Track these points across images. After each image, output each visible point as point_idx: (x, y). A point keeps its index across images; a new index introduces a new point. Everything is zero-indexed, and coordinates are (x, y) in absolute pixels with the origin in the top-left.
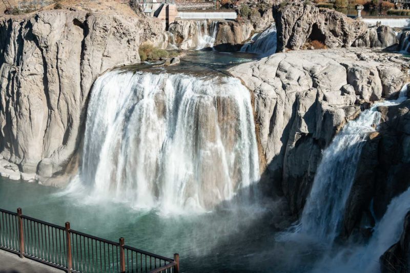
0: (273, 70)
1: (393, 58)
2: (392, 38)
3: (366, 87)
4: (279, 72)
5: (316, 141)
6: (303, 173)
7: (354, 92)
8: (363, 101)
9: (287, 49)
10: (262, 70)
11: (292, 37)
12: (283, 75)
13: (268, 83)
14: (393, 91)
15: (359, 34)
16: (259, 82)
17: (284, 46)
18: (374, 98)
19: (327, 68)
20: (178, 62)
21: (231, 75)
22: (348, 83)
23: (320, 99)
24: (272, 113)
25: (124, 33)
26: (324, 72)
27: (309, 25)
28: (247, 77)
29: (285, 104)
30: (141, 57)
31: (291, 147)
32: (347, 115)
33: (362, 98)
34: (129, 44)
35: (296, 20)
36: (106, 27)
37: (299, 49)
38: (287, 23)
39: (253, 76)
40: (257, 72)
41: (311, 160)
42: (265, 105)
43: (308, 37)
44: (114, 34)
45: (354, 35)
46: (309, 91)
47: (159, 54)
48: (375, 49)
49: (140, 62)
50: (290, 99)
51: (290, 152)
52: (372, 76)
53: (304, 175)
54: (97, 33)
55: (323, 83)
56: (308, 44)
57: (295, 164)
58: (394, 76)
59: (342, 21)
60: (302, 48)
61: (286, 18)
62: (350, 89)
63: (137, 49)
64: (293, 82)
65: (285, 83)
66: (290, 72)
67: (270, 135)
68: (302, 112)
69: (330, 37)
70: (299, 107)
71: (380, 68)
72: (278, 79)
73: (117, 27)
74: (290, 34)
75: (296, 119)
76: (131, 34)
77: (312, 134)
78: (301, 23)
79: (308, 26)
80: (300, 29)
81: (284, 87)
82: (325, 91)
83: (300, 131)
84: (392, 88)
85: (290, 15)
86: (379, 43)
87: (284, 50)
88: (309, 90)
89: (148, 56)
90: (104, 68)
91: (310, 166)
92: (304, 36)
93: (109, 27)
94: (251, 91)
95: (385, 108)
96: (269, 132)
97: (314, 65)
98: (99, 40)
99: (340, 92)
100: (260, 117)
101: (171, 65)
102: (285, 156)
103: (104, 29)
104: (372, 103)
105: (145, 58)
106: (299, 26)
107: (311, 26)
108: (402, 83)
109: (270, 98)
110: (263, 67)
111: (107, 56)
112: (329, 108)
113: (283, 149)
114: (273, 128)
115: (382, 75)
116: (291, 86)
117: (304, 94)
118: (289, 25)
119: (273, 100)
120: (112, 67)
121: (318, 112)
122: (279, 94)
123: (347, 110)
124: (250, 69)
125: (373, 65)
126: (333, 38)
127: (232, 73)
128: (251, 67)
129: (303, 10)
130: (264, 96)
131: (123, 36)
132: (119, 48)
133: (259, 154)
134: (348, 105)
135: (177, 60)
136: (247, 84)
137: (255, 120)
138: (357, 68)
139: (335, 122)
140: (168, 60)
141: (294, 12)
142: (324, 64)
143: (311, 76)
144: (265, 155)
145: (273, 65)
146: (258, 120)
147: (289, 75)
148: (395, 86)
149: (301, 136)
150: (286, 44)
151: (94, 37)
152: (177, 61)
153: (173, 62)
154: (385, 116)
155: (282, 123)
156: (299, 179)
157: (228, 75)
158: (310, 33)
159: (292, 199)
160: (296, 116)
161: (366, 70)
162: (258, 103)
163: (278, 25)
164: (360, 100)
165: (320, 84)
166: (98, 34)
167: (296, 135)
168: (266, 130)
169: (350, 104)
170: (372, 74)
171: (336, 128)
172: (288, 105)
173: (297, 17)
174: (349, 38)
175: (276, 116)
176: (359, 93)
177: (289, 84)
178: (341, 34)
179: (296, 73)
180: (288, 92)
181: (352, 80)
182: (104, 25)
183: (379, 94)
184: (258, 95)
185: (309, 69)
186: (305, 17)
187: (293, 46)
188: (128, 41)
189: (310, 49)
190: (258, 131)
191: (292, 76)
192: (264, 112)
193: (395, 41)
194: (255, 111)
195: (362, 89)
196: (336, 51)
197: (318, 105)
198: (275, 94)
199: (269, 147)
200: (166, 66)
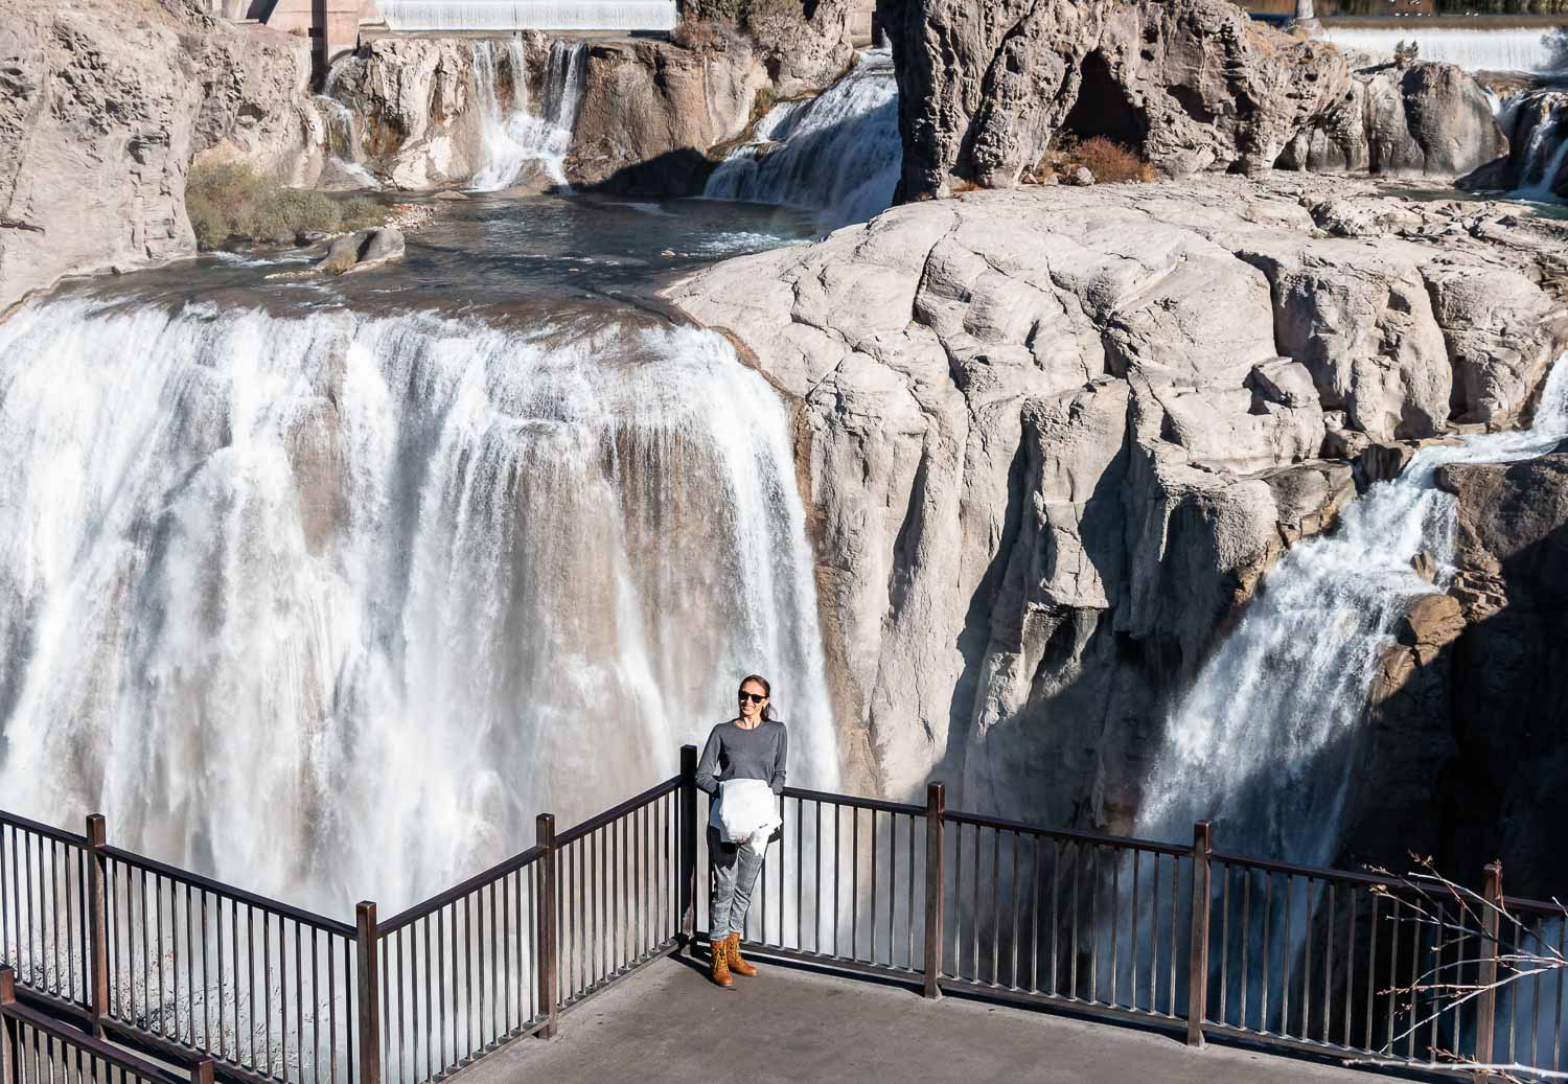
0: (896, 292)
1: (1490, 226)
2: (1473, 124)
3: (1371, 373)
4: (927, 300)
5: (1129, 649)
7: (1315, 395)
8: (1362, 442)
9: (959, 182)
10: (844, 289)
11: (980, 124)
12: (952, 315)
13: (878, 355)
15: (1312, 106)
16: (829, 352)
17: (943, 171)
18: (1414, 425)
19: (1173, 276)
20: (398, 254)
21: (685, 320)
22: (1282, 351)
23: (1149, 430)
24: (901, 509)
25: (111, 107)
26: (1160, 296)
27: (1068, 59)
28: (766, 327)
29: (968, 460)
30: (200, 228)
31: (1001, 680)
32: (1285, 513)
33: (1352, 424)
34: (139, 159)
35: (998, 33)
36: (17, 72)
37: (1015, 182)
38: (956, 49)
39: (796, 319)
40: (816, 303)
42: (866, 470)
43: (1062, 119)
44: (59, 110)
45: (1291, 109)
46: (1088, 397)
47: (293, 210)
48: (1392, 178)
49: (194, 256)
50: (994, 439)
52: (1399, 316)
55: (1156, 350)
56: (1058, 157)
58: (1505, 315)
59: (1227, 41)
60: (1033, 176)
61: (947, 23)
62: (1294, 379)
63: (178, 185)
64: (1007, 350)
65: (960, 356)
66: (988, 301)
67: (892, 620)
68: (1056, 502)
69: (1169, 121)
70: (1040, 475)
71: (1435, 273)
72: (926, 334)
73: (72, 71)
74: (973, 107)
75: (1026, 536)
76: (151, 109)
78: (1027, 50)
79: (1061, 65)
80: (1022, 82)
81: (960, 376)
82: (1166, 393)
83: (1048, 600)
84: (1502, 371)
85: (971, 10)
86: (1413, 150)
87: (944, 190)
88: (1090, 388)
89: (234, 224)
91: (1102, 774)
92: (1041, 118)
93: (32, 73)
94: (788, 396)
95: (1475, 472)
96: (887, 606)
97: (1104, 261)
99: (1245, 399)
100: (839, 531)
101: (362, 267)
103: (8, 84)
104: (1406, 450)
105: (220, 232)
106: (1014, 66)
107: (1077, 63)
108: (1546, 349)
109: (892, 430)
110: (845, 276)
111: (23, 226)
112: (1194, 478)
114: (910, 582)
115: (1448, 308)
116: (997, 368)
117: (1066, 405)
118: (965, 59)
119: (906, 441)
120: (49, 285)
121: (1139, 501)
122: (934, 413)
123: (1286, 487)
124: (781, 284)
125: (1405, 260)
126: (1186, 126)
127: (687, 306)
128: (784, 274)
130: (857, 423)
131: (106, 118)
132: (88, 184)
133: (838, 722)
134: (1286, 463)
135: (394, 244)
136: (766, 364)
137: (814, 548)
138: (1322, 274)
139: (1228, 550)
140: (348, 243)
142: (1157, 256)
143: (1098, 319)
144: (872, 726)
145: (898, 264)
146: (831, 549)
147: (982, 313)
148: (1516, 361)
149: (1052, 622)
150: (953, 158)
152: (390, 251)
153: (373, 251)
154: (1476, 514)
155: (956, 558)
157: (671, 317)
158: (1071, 103)
160: (1027, 526)
161: (1368, 287)
162: (827, 461)
163: (911, 69)
164: (1345, 434)
165: (1145, 360)
167: (1027, 617)
168: (871, 598)
169: (1296, 459)
170: (1398, 302)
171: (1233, 579)
172: (980, 469)
173: (1003, 19)
174: (1266, 124)
175: (921, 520)
176: (1341, 404)
177: (983, 360)
178: (1227, 106)
179: (1016, 305)
180: (981, 400)
181: (1302, 335)
182: (10, 64)
183: (1438, 406)
184: (828, 418)
185: (1083, 285)
186: (1045, 19)
187: (986, 166)
188: (134, 148)
189: (1074, 181)
190: (832, 604)
191: (998, 318)
192: (865, 506)
193: (1490, 140)
194: (816, 498)
195: (1354, 382)
196: (1203, 192)
197: (1138, 465)
198: (916, 413)
199: (891, 681)
200: (334, 275)
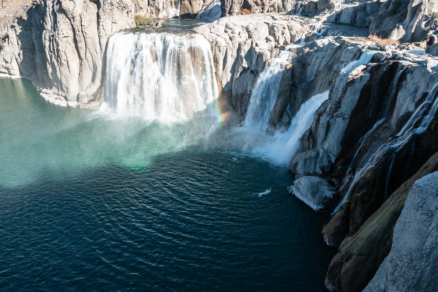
0: (223, 28)
1: (293, 18)
2: (291, 6)
3: (281, 37)
4: (226, 29)
5: (252, 72)
6: (245, 91)
7: (274, 40)
8: (280, 46)
9: (229, 15)
10: (216, 28)
11: (231, 7)
12: (229, 31)
13: (221, 37)
14: (297, 39)
15: (271, 4)
16: (215, 36)
17: (227, 13)
18: (286, 43)
19: (256, 25)
20: (161, 26)
21: (197, 33)
22: (270, 35)
23: (254, 45)
24: (224, 55)
25: (124, 7)
26: (255, 28)
28: (207, 33)
29: (232, 49)
30: (136, 23)
31: (237, 76)
32: (271, 55)
33: (278, 43)
34: (128, 14)
36: (112, 2)
37: (235, 15)
39: (210, 32)
40: (213, 30)
41: (250, 83)
42: (220, 51)
43: (241, 6)
44: (117, 7)
45: (269, 4)
46: (246, 41)
47: (147, 20)
48: (281, 13)
49: (136, 26)
50: (235, 46)
51: (236, 79)
52: (284, 30)
54: (107, 6)
55: (255, 35)
56: (240, 11)
57: (240, 87)
58: (297, 29)
60: (238, 14)
62: (271, 38)
63: (133, 17)
64: (236, 35)
65: (231, 36)
66: (234, 29)
67: (223, 69)
68: (243, 54)
69: (254, 6)
70: (241, 51)
71: (288, 24)
72: (226, 34)
73: (119, 2)
74: (230, 5)
75: (239, 58)
76: (129, 7)
77: (250, 67)
81: (231, 39)
82: (256, 40)
83: (242, 66)
84: (296, 36)
86: (283, 9)
87: (227, 16)
88: (247, 40)
89: (140, 22)
90: (114, 31)
91: (249, 87)
92: (238, 6)
93: (114, 3)
94: (210, 42)
95: (294, 49)
96: (223, 68)
97: (248, 24)
98: (108, 12)
99: (265, 40)
100: (217, 59)
101: (157, 27)
102: (233, 82)
103: (111, 4)
104: (286, 46)
105: (139, 23)
108: (302, 33)
109: (223, 46)
110: (216, 26)
111: (114, 23)
112: (260, 51)
113: (232, 78)
114: (225, 65)
115: (290, 29)
116: (235, 38)
117: (244, 43)
119: (225, 47)
120: (118, 30)
121: (253, 54)
122: (228, 43)
123: (271, 51)
125: (285, 23)
126: (256, 7)
127: (197, 31)
128: (209, 27)
130: (219, 45)
131: (124, 9)
132: (122, 17)
133: (217, 82)
136: (207, 38)
137: (214, 61)
138: (274, 25)
139: (264, 60)
140: (155, 24)
142: (254, 23)
143: (247, 31)
144: (221, 82)
145: (223, 25)
146: (216, 61)
147: (233, 31)
148: (298, 35)
149: (243, 69)
150: (228, 12)
151: (105, 10)
152: (160, 25)
153: (158, 25)
154: (294, 54)
155: (231, 61)
156: (243, 95)
157: (195, 32)
158: (242, 4)
159: (239, 107)
160: (239, 57)
161: (280, 26)
162: (215, 50)
164: (278, 45)
165: (253, 36)
166: (107, 8)
167: (240, 68)
168: (221, 67)
169: (272, 48)
170: (284, 28)
171: (265, 63)
172: (234, 50)
174: (266, 6)
175: (227, 57)
176: (277, 41)
177: (234, 37)
178: (261, 4)
179: (237, 30)
180: (233, 42)
181: (272, 32)
182: (111, 1)
183: (289, 41)
184: (215, 45)
185: (245, 27)
187: (232, 12)
188: (127, 12)
189: (243, 14)
190: (216, 67)
191: (235, 31)
192: (220, 55)
193: (293, 8)
194: (214, 55)
195: (279, 38)
196: (258, 15)
197: (253, 49)
198: (226, 44)
199: (223, 77)
200: (153, 28)
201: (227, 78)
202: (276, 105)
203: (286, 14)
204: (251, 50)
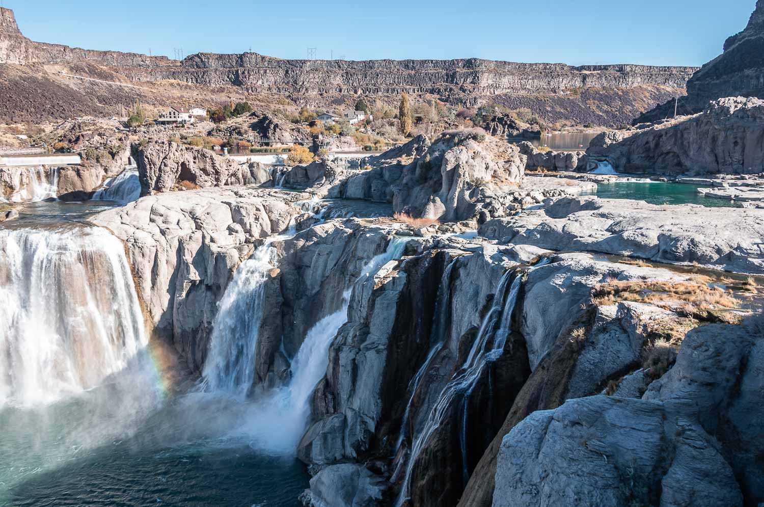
0: (145, 216)
1: (272, 193)
2: (264, 174)
3: (254, 225)
4: (153, 217)
5: (209, 288)
6: (199, 324)
7: (243, 230)
8: (253, 239)
9: (155, 191)
10: (133, 215)
11: (159, 178)
13: (143, 230)
14: (282, 227)
15: (231, 172)
16: (131, 230)
17: (151, 188)
18: (264, 234)
19: (208, 207)
20: (17, 216)
21: (95, 225)
22: (234, 222)
23: (207, 241)
24: (152, 263)
26: (206, 212)
27: (177, 163)
28: (115, 224)
29: (167, 251)
31: (180, 298)
32: (240, 255)
33: (251, 235)
35: (161, 159)
37: (168, 191)
38: (152, 163)
39: (122, 223)
40: (126, 219)
41: (207, 308)
42: (143, 255)
43: (177, 177)
45: (227, 172)
46: (193, 235)
48: (249, 186)
50: (172, 246)
51: (180, 304)
52: (258, 212)
53: (200, 326)
55: (207, 223)
56: (177, 185)
57: (188, 316)
58: (280, 210)
59: (212, 159)
60: (172, 189)
61: (149, 157)
62: (237, 227)
64: (173, 226)
65: (162, 228)
66: (167, 216)
67: (153, 288)
68: (188, 258)
69: (201, 176)
70: (184, 252)
71: (264, 203)
72: (154, 224)
74: (157, 175)
75: (182, 266)
77: (204, 280)
78: (169, 162)
79: (176, 165)
80: (168, 169)
81: (163, 233)
82: (210, 232)
83: (189, 279)
84: (281, 222)
85: (154, 154)
86: (253, 180)
87: (152, 193)
88: (193, 233)
91: (205, 315)
92: (172, 176)
94: (122, 240)
95: (279, 242)
96: (151, 285)
97: (192, 206)
99: (227, 232)
100: (138, 269)
102: (174, 310)
104: (264, 240)
106: (165, 165)
107: (180, 164)
108: (289, 217)
109: (148, 246)
110: (133, 213)
112: (219, 250)
113: (171, 302)
114: (156, 279)
115: (269, 211)
116: (171, 230)
117: (188, 238)
118: (154, 164)
119: (152, 248)
121: (207, 256)
122: (158, 241)
123: (240, 250)
124: (117, 216)
125: (258, 201)
126: (205, 177)
127: (94, 222)
128: (118, 213)
129: (168, 148)
130: (140, 245)
133: (143, 311)
134: (238, 245)
135: (15, 213)
136: (116, 234)
137: (132, 274)
138: (241, 205)
139: (229, 264)
140: (3, 214)
141: (159, 150)
142: (204, 203)
143: (192, 218)
144: (150, 312)
145: (145, 209)
146: (137, 273)
147: (166, 219)
148: (283, 220)
149: (190, 284)
150: (153, 186)
152: (15, 215)
153: (10, 216)
154: (281, 251)
155: (166, 272)
156: (195, 331)
157: (90, 225)
158: (179, 173)
159: (190, 355)
160: (182, 264)
161: (251, 207)
162: (133, 254)
163: (141, 167)
164: (250, 237)
165: (204, 225)
167: (185, 284)
168: (147, 283)
169: (240, 244)
170: (258, 209)
171: (231, 270)
172: (170, 252)
173: (162, 156)
174: (222, 176)
175: (158, 265)
176: (248, 231)
177: (168, 229)
178: (213, 172)
179: (174, 217)
180: (168, 237)
181: (238, 218)
183: (268, 229)
184: (133, 244)
185: (188, 211)
186: (171, 155)
187: (162, 187)
189: (182, 190)
190: (138, 286)
191: (170, 219)
192: (144, 263)
193: (268, 177)
194: (132, 263)
195: (250, 227)
196: (210, 190)
197: (206, 248)
198: (154, 242)
199: (154, 301)
201: (161, 302)
202: (259, 343)
203: (261, 187)
204: (203, 251)
